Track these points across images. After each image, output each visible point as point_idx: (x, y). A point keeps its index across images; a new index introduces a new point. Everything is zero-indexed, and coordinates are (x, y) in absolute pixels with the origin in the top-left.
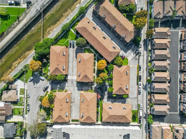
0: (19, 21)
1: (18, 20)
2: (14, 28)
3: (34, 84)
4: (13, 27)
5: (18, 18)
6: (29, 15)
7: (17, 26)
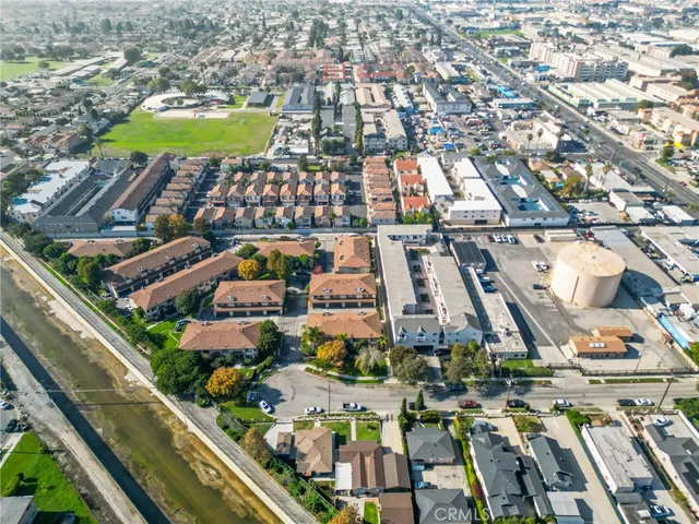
0: (60, 451)
1: (56, 454)
2: (76, 464)
3: (283, 401)
4: (73, 466)
5: (47, 451)
6: (54, 425)
7: (73, 458)
